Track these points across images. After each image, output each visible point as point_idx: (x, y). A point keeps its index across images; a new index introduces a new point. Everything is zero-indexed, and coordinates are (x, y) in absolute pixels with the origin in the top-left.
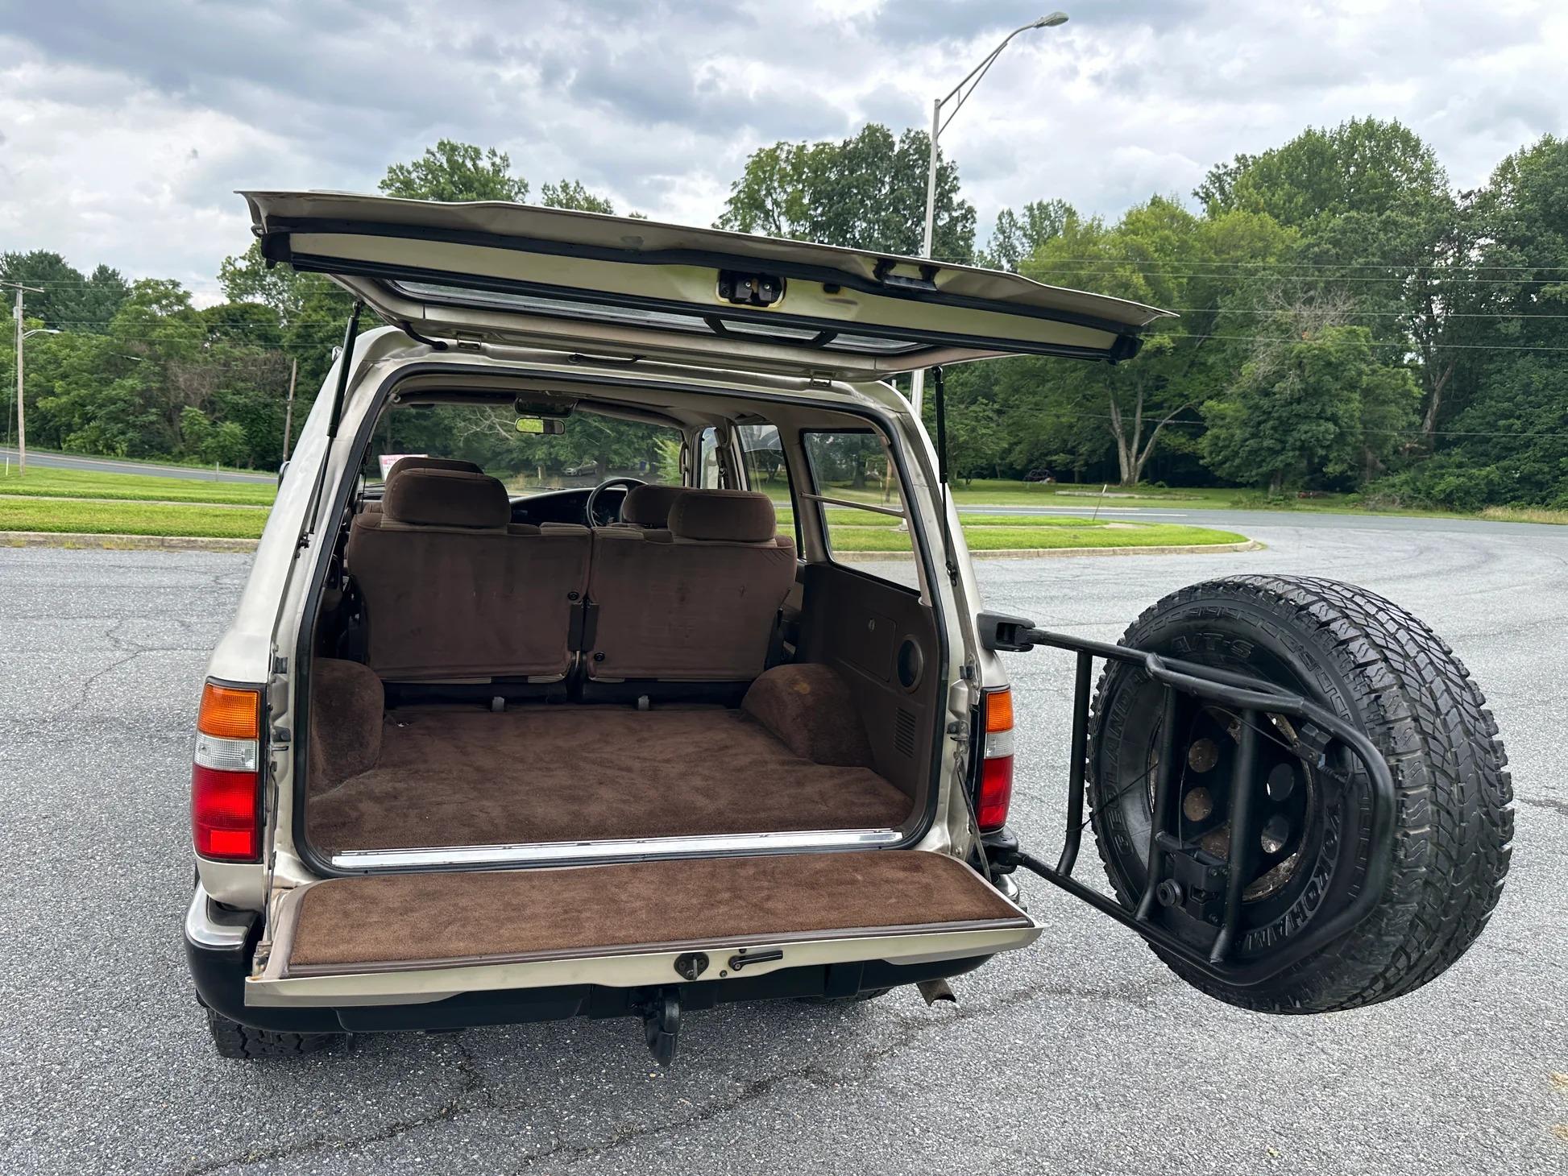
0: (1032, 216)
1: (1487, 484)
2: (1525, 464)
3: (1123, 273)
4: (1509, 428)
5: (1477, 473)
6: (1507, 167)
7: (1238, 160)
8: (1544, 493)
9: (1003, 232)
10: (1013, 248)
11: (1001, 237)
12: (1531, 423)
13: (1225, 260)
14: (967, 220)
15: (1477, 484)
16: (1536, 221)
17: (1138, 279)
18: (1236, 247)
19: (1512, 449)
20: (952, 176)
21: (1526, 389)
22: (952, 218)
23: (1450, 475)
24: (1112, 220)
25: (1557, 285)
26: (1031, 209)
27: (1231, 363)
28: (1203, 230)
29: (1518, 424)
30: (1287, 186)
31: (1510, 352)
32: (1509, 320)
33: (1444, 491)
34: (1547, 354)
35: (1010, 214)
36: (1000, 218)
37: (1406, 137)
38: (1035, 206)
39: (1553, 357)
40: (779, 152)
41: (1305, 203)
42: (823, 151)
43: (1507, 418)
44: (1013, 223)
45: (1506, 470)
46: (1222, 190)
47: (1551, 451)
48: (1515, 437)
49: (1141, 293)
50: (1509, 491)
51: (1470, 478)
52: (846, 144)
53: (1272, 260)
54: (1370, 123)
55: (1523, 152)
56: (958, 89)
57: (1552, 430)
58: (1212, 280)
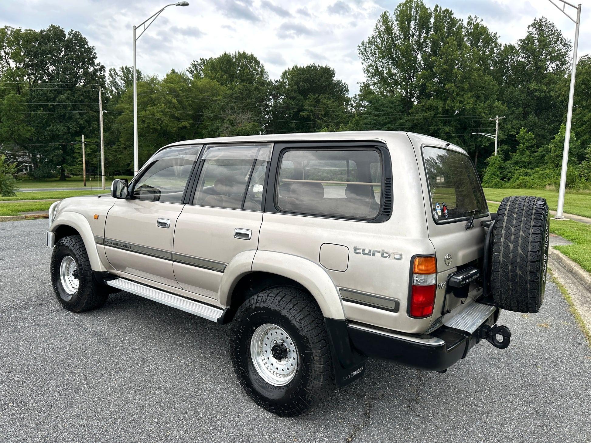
0: (123, 71)
3: (169, 97)
6: (285, 73)
7: (201, 60)
9: (112, 77)
10: (117, 83)
11: (111, 79)
13: (204, 96)
14: (101, 71)
16: (296, 92)
17: (174, 100)
18: (207, 92)
20: (93, 52)
22: (95, 69)
24: (161, 77)
25: (304, 112)
26: (122, 69)
27: (211, 133)
28: (195, 84)
30: (220, 71)
32: (292, 123)
35: (114, 70)
36: (110, 71)
37: (255, 59)
38: (124, 68)
40: (6, 30)
41: (227, 78)
42: (30, 33)
44: (116, 74)
46: (196, 70)
49: (176, 106)
52: (42, 32)
53: (219, 97)
54: (244, 53)
55: (289, 69)
56: (144, 23)
58: (200, 103)
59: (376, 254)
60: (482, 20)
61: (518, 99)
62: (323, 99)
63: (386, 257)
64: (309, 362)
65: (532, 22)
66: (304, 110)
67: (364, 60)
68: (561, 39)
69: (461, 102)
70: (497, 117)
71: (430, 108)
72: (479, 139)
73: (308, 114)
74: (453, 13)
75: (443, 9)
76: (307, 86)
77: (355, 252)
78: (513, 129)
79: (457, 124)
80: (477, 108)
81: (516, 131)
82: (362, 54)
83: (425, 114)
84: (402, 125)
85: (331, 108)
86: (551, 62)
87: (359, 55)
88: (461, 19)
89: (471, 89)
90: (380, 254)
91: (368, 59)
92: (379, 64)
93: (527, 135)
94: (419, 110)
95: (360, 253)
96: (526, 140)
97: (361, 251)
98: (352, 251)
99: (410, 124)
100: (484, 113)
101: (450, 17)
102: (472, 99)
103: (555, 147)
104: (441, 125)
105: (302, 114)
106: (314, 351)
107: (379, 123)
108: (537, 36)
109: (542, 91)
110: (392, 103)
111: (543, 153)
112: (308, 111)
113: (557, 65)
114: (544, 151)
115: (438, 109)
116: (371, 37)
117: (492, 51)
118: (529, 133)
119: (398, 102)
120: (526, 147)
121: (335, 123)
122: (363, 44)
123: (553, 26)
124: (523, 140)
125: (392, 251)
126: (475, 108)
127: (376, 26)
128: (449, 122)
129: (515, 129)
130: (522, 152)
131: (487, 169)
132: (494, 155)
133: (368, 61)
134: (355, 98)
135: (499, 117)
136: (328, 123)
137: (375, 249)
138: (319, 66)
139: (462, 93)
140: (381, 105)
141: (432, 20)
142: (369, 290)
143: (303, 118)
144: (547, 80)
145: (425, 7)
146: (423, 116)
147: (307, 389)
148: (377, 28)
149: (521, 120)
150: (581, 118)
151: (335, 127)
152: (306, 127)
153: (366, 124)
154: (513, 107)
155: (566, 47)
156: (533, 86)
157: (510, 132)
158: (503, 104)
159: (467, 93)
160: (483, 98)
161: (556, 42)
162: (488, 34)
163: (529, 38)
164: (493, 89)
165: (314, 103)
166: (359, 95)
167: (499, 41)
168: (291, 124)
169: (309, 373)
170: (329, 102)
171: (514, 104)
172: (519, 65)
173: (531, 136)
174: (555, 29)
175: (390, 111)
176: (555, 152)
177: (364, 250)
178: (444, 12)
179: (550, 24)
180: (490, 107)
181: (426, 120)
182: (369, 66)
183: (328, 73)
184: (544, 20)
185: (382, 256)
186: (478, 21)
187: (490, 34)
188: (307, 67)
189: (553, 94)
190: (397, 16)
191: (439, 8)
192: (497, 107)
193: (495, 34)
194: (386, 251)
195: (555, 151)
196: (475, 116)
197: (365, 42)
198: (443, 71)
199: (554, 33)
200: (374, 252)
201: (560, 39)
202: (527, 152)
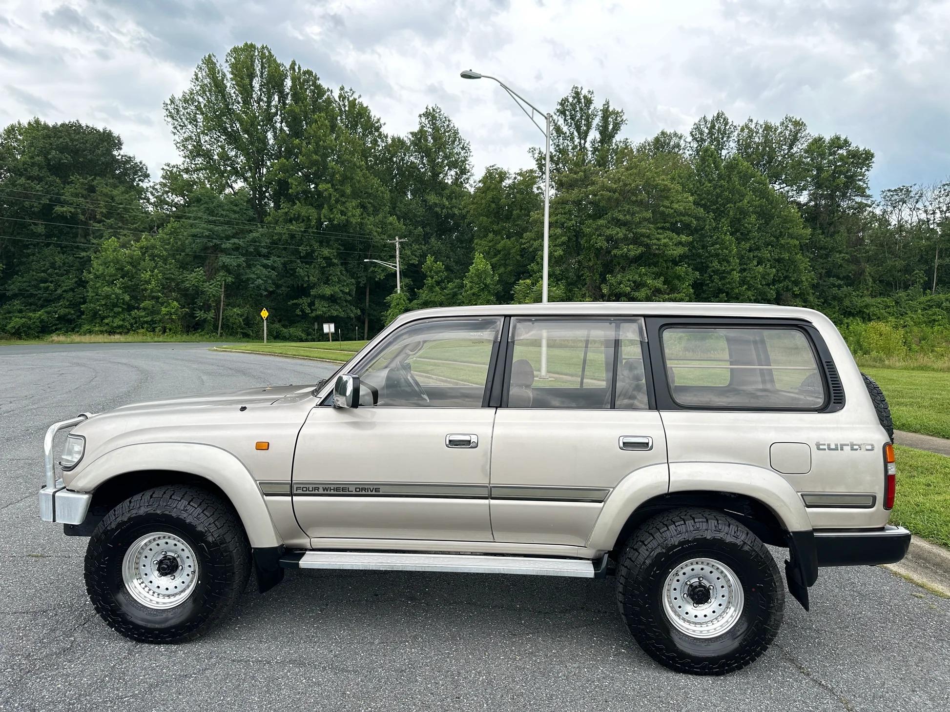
1: (40, 322)
2: (61, 309)
4: (47, 288)
5: (33, 315)
6: (11, 131)
8: (73, 326)
12: (59, 286)
15: (34, 322)
16: (43, 168)
19: (50, 301)
21: (53, 265)
23: (16, 317)
25: (63, 207)
29: (52, 286)
31: (38, 243)
33: (14, 327)
34: (60, 246)
39: (63, 247)
43: (45, 282)
45: (48, 313)
47: (73, 301)
48: (51, 294)
50: (53, 326)
51: (30, 319)
55: (20, 124)
57: (72, 290)
59: (844, 447)
60: (360, 97)
61: (415, 215)
62: (102, 185)
63: (857, 450)
64: (771, 591)
65: (423, 111)
66: (63, 203)
67: (175, 128)
68: (459, 140)
69: (343, 213)
70: (397, 239)
71: (297, 218)
72: (372, 269)
73: (73, 210)
74: (319, 79)
75: (304, 69)
76: (66, 159)
77: (819, 449)
78: (414, 257)
79: (339, 244)
80: (366, 224)
81: (417, 259)
82: (173, 118)
83: (291, 227)
84: (255, 242)
85: (121, 204)
86: (450, 169)
87: (166, 118)
88: (330, 89)
89: (355, 195)
90: (849, 448)
91: (182, 126)
92: (204, 139)
93: (435, 265)
94: (281, 219)
95: (825, 449)
96: (435, 272)
97: (826, 447)
98: (814, 448)
99: (268, 241)
100: (376, 231)
101: (314, 84)
102: (358, 210)
103: (471, 282)
104: (316, 246)
105: (58, 209)
106: (774, 577)
107: (218, 236)
108: (430, 130)
109: (443, 207)
110: (236, 205)
111: (455, 290)
112: (72, 204)
113: (457, 173)
114: (456, 287)
115: (309, 220)
116: (188, 92)
117: (374, 142)
118: (438, 263)
119: (245, 204)
120: (435, 281)
121: (129, 229)
122: (172, 102)
123: (449, 121)
124: (430, 272)
125: (862, 442)
126: (361, 224)
127: (196, 75)
128: (328, 242)
129: (416, 256)
130: (431, 289)
131: (388, 312)
132: (396, 292)
133: (184, 131)
134: (154, 188)
135: (399, 239)
136: (116, 228)
137: (842, 443)
138: (87, 127)
139: (344, 200)
140: (219, 206)
141: (288, 83)
142: (841, 490)
143: (62, 217)
144: (447, 192)
145: (275, 60)
146: (287, 229)
147: (768, 625)
148: (197, 79)
149: (421, 244)
150: (493, 246)
151: (131, 237)
152: (68, 233)
153: (194, 236)
154: (410, 225)
155: (465, 151)
156: (432, 198)
157: (411, 260)
158: (399, 219)
159: (349, 200)
160: (371, 209)
161: (454, 142)
162: (369, 117)
163: (422, 131)
164: (383, 198)
165: (85, 192)
166: (162, 184)
167: (384, 130)
168: (33, 227)
169: (772, 605)
170: (115, 192)
171: (411, 220)
172: (413, 168)
173: (440, 268)
174: (452, 125)
175: (233, 216)
176: (471, 290)
177: (829, 445)
178: (305, 73)
179: (445, 118)
180: (383, 224)
181: (292, 236)
182: (186, 140)
183: (109, 141)
184: (438, 111)
185: (852, 450)
186: (356, 96)
187: (372, 117)
188: (63, 125)
189: (456, 211)
190: (233, 66)
191: (298, 66)
192: (391, 224)
193: (379, 120)
194: (855, 443)
195: (471, 288)
196: (364, 235)
197: (177, 98)
198: (314, 163)
199: (450, 130)
200: (842, 446)
201: (457, 139)
202: (437, 289)
